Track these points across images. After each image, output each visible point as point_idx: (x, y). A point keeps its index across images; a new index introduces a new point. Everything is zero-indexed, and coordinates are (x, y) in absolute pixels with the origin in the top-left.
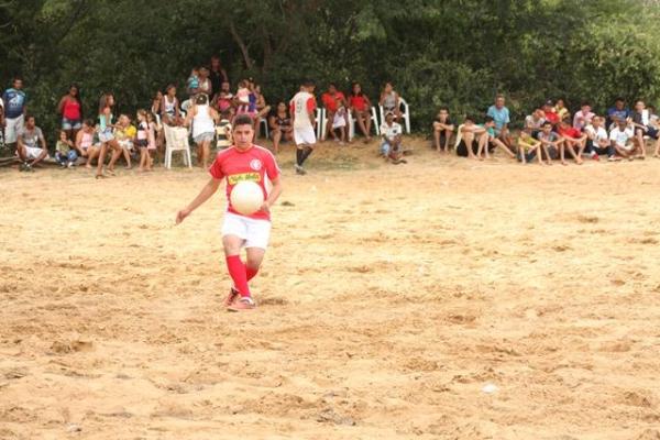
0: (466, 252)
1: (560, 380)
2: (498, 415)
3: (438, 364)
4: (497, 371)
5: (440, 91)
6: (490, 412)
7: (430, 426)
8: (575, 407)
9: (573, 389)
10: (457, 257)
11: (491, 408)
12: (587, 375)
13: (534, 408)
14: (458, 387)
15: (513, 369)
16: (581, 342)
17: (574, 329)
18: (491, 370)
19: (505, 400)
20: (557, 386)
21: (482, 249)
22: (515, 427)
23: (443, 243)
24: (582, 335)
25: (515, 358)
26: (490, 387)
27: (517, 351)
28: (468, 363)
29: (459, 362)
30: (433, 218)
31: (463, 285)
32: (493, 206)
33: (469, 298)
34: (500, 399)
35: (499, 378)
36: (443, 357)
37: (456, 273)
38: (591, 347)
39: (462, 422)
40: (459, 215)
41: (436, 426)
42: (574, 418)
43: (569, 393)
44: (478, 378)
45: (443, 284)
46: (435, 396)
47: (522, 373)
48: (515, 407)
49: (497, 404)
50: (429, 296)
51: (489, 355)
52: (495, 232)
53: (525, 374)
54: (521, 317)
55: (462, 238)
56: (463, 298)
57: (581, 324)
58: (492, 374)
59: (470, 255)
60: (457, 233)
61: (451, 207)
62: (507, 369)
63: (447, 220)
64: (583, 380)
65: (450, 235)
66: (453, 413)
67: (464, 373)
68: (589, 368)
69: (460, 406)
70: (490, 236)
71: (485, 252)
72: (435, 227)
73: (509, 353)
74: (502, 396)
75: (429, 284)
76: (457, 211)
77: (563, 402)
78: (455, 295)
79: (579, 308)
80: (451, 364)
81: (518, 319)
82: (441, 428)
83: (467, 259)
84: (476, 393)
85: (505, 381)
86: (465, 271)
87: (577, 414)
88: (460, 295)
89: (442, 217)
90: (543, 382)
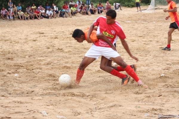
0: (11, 42)
1: (34, 72)
2: (18, 81)
3: (4, 70)
4: (18, 71)
5: (4, 3)
6: (16, 81)
7: (1, 85)
8: (37, 78)
9: (37, 74)
10: (9, 44)
11: (16, 80)
12: (40, 71)
13: (27, 79)
14: (8, 75)
15: (22, 70)
16: (39, 63)
17: (37, 60)
18: (16, 71)
19: (20, 78)
20: (33, 74)
21: (15, 42)
22: (22, 84)
23: (6, 40)
24: (39, 61)
25: (23, 67)
26: (16, 75)
27: (23, 66)
28: (11, 69)
29: (9, 69)
30: (3, 35)
31: (10, 50)
32: (18, 31)
33: (12, 54)
34: (19, 77)
35: (19, 72)
36: (5, 68)
37: (9, 48)
38: (41, 64)
39: (9, 83)
40: (10, 33)
41: (3, 85)
42: (36, 81)
43: (36, 75)
44: (14, 73)
45: (5, 50)
46: (2, 78)
47: (24, 71)
48: (23, 79)
49: (18, 79)
50: (2, 53)
51: (16, 67)
52: (18, 37)
53: (25, 71)
54: (25, 57)
55: (10, 39)
56: (10, 53)
57: (39, 58)
58: (17, 72)
59: (12, 43)
60: (9, 38)
61: (7, 32)
62: (21, 70)
63: (7, 35)
64: (39, 72)
65: (7, 38)
66: (7, 81)
67: (10, 72)
68: (41, 69)
69: (9, 80)
70: (17, 38)
71: (16, 42)
72: (4, 37)
73: (21, 66)
74: (20, 77)
75: (2, 51)
76: (9, 32)
77: (34, 77)
78: (8, 53)
79: (39, 55)
80: (7, 70)
81: (23, 58)
82: (4, 85)
83: (11, 44)
84: (13, 76)
85: (20, 73)
86: (11, 47)
87: (37, 80)
88: (9, 53)
89: (5, 34)
90: (29, 73)
